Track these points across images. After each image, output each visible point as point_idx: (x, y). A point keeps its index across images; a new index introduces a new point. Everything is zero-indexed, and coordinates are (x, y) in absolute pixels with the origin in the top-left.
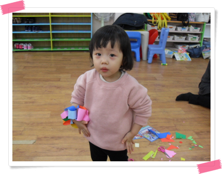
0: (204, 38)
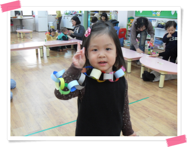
0: (156, 37)
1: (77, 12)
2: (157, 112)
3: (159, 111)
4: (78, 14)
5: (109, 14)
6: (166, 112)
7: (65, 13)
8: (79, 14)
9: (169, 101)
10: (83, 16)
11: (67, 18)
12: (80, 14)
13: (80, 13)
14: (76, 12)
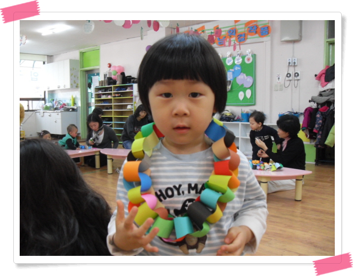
1: (67, 104)
2: (278, 232)
3: (281, 230)
4: (69, 107)
5: (132, 105)
6: (290, 230)
7: (44, 106)
8: (71, 109)
9: (286, 218)
10: (80, 111)
11: (50, 116)
12: (72, 107)
13: (74, 106)
14: (64, 104)
